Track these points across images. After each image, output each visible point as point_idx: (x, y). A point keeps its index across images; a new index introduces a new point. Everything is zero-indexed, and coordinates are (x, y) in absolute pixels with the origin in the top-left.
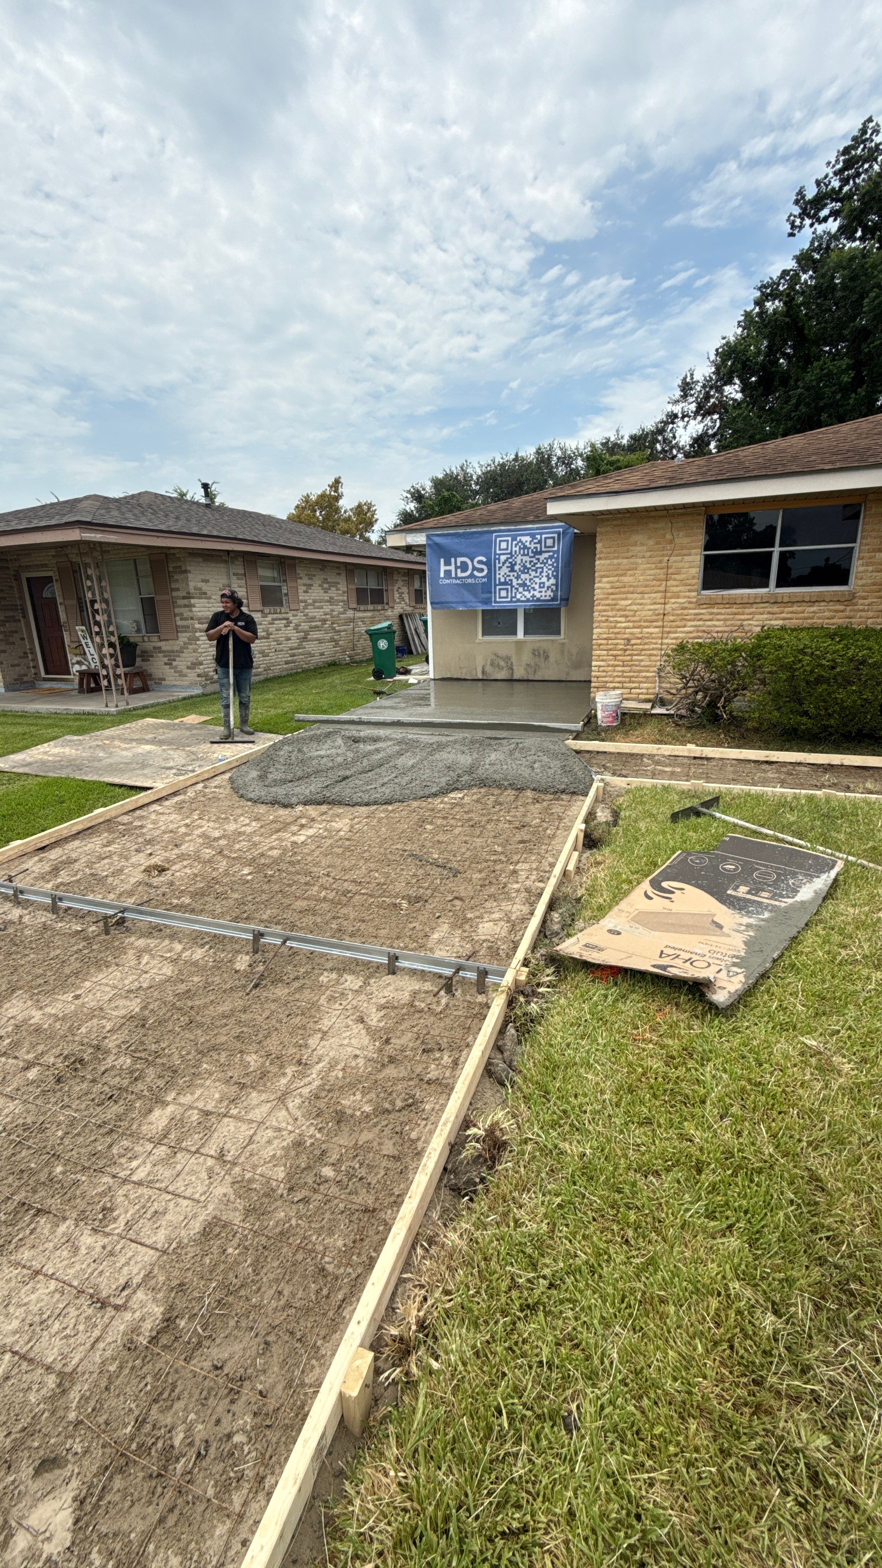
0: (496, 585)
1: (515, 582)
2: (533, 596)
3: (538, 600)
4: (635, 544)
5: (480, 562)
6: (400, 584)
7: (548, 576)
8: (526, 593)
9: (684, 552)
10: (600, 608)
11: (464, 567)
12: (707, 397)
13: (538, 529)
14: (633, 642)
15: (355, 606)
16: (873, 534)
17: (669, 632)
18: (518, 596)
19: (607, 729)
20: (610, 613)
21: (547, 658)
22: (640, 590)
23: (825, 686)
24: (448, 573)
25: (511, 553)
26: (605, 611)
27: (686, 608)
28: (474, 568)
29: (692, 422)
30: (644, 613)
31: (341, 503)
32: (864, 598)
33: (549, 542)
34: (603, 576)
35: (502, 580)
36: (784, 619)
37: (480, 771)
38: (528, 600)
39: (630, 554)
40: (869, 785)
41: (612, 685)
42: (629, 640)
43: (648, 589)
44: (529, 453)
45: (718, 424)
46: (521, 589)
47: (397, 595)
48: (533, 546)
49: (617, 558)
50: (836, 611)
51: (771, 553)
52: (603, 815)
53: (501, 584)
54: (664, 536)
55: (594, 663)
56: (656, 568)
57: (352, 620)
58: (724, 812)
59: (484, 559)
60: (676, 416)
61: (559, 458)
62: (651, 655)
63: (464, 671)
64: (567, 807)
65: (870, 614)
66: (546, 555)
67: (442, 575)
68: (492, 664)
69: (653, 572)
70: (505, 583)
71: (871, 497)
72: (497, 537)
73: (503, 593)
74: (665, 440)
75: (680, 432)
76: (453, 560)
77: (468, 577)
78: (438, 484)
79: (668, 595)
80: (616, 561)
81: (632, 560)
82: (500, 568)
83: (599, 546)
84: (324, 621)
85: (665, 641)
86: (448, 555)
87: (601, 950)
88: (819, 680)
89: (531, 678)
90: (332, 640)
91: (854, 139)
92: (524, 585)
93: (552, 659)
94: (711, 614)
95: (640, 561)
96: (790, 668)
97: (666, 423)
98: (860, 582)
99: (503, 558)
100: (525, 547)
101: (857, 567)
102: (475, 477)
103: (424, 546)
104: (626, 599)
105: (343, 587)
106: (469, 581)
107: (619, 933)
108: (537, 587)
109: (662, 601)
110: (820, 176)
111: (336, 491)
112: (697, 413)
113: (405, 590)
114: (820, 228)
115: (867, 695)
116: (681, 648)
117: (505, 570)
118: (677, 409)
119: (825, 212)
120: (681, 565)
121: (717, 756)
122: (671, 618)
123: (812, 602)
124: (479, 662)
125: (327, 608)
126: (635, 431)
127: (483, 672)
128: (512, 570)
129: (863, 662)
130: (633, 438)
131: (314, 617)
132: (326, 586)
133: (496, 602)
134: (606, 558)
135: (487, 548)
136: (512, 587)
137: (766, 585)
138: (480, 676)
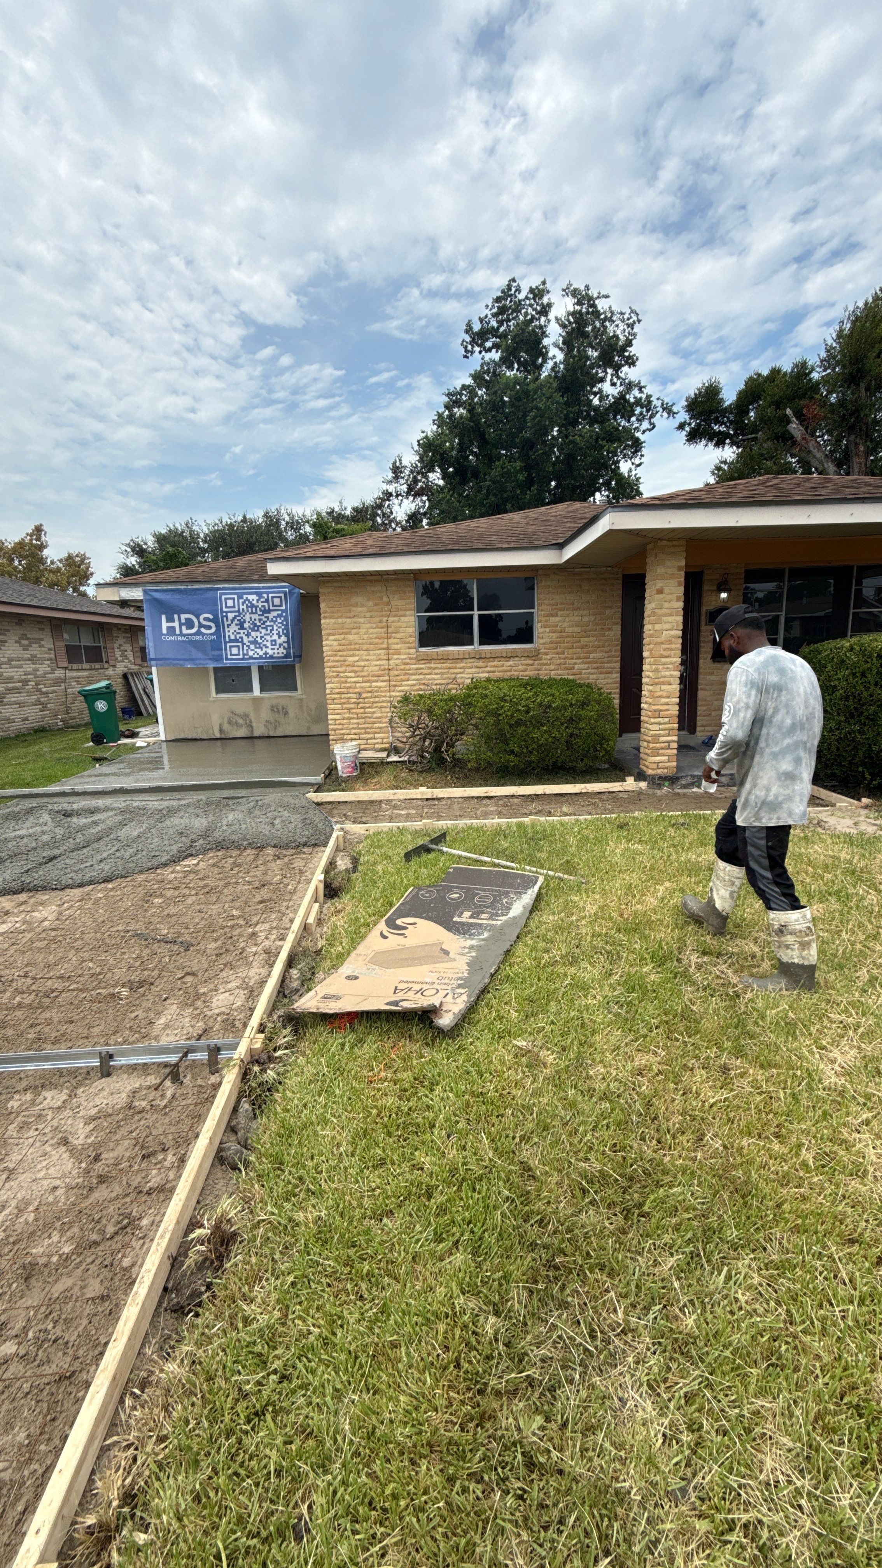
0: (226, 643)
1: (246, 640)
2: (266, 653)
3: (271, 657)
4: (356, 605)
5: (206, 619)
6: (121, 641)
7: (278, 634)
8: (258, 650)
9: (401, 613)
10: (329, 664)
11: (189, 624)
12: (416, 481)
13: (264, 588)
14: (364, 695)
15: (66, 664)
16: (546, 602)
17: (395, 686)
18: (251, 653)
19: (348, 780)
20: (339, 669)
21: (286, 714)
22: (365, 647)
23: (523, 728)
24: (171, 630)
25: (238, 611)
26: (334, 667)
27: (408, 664)
28: (201, 626)
29: (405, 500)
30: (370, 669)
31: (46, 552)
32: (547, 654)
33: (277, 601)
34: (329, 634)
35: (233, 637)
36: (489, 672)
37: (217, 834)
38: (261, 658)
39: (352, 614)
40: (565, 809)
41: (349, 737)
42: (360, 694)
43: (372, 647)
44: (257, 515)
45: (427, 504)
46: (252, 647)
47: (118, 653)
48: (260, 605)
49: (341, 617)
50: (527, 665)
51: (472, 616)
52: (343, 863)
53: (231, 641)
54: (381, 598)
55: (330, 717)
56: (377, 627)
57: (64, 680)
58: (450, 847)
59: (211, 617)
60: (391, 494)
61: (287, 523)
62: (381, 707)
63: (200, 730)
64: (307, 861)
65: (552, 667)
66: (275, 614)
67: (164, 631)
68: (230, 722)
69: (375, 631)
70: (236, 641)
71: (540, 572)
72: (221, 594)
73: (235, 651)
74: (384, 514)
75: (396, 508)
76: (176, 616)
77: (195, 634)
78: (161, 539)
79: (391, 651)
80: (340, 620)
81: (355, 620)
82: (229, 626)
83: (322, 606)
84: (26, 682)
85: (393, 694)
86: (171, 611)
87: (338, 998)
88: (519, 723)
89: (272, 734)
90: (37, 703)
91: (503, 291)
92: (255, 642)
93: (291, 714)
94: (430, 668)
95: (362, 620)
96: (495, 713)
97: (383, 500)
98: (542, 641)
99: (231, 616)
100: (252, 606)
101: (538, 629)
102: (202, 535)
103: (141, 601)
104: (353, 655)
105: (48, 643)
106: (197, 638)
107: (356, 978)
108: (269, 644)
109: (386, 657)
110: (482, 316)
111: (38, 539)
112: (408, 493)
113: (128, 647)
114: (488, 356)
115: (555, 734)
116: (406, 699)
117: (234, 627)
118: (391, 488)
119: (488, 344)
120: (399, 624)
121: (446, 796)
122: (396, 673)
123: (508, 658)
124: (215, 721)
125: (29, 667)
126: (357, 504)
127: (221, 731)
128: (242, 628)
129: (549, 707)
130: (355, 510)
131: (12, 678)
132: (25, 642)
133: (227, 659)
134: (331, 618)
135: (212, 605)
136: (243, 644)
137: (471, 643)
138: (218, 735)
